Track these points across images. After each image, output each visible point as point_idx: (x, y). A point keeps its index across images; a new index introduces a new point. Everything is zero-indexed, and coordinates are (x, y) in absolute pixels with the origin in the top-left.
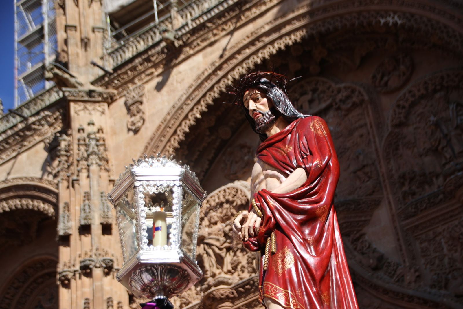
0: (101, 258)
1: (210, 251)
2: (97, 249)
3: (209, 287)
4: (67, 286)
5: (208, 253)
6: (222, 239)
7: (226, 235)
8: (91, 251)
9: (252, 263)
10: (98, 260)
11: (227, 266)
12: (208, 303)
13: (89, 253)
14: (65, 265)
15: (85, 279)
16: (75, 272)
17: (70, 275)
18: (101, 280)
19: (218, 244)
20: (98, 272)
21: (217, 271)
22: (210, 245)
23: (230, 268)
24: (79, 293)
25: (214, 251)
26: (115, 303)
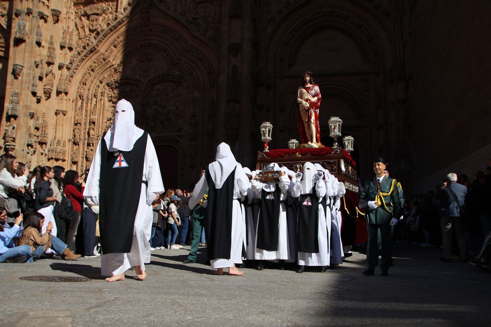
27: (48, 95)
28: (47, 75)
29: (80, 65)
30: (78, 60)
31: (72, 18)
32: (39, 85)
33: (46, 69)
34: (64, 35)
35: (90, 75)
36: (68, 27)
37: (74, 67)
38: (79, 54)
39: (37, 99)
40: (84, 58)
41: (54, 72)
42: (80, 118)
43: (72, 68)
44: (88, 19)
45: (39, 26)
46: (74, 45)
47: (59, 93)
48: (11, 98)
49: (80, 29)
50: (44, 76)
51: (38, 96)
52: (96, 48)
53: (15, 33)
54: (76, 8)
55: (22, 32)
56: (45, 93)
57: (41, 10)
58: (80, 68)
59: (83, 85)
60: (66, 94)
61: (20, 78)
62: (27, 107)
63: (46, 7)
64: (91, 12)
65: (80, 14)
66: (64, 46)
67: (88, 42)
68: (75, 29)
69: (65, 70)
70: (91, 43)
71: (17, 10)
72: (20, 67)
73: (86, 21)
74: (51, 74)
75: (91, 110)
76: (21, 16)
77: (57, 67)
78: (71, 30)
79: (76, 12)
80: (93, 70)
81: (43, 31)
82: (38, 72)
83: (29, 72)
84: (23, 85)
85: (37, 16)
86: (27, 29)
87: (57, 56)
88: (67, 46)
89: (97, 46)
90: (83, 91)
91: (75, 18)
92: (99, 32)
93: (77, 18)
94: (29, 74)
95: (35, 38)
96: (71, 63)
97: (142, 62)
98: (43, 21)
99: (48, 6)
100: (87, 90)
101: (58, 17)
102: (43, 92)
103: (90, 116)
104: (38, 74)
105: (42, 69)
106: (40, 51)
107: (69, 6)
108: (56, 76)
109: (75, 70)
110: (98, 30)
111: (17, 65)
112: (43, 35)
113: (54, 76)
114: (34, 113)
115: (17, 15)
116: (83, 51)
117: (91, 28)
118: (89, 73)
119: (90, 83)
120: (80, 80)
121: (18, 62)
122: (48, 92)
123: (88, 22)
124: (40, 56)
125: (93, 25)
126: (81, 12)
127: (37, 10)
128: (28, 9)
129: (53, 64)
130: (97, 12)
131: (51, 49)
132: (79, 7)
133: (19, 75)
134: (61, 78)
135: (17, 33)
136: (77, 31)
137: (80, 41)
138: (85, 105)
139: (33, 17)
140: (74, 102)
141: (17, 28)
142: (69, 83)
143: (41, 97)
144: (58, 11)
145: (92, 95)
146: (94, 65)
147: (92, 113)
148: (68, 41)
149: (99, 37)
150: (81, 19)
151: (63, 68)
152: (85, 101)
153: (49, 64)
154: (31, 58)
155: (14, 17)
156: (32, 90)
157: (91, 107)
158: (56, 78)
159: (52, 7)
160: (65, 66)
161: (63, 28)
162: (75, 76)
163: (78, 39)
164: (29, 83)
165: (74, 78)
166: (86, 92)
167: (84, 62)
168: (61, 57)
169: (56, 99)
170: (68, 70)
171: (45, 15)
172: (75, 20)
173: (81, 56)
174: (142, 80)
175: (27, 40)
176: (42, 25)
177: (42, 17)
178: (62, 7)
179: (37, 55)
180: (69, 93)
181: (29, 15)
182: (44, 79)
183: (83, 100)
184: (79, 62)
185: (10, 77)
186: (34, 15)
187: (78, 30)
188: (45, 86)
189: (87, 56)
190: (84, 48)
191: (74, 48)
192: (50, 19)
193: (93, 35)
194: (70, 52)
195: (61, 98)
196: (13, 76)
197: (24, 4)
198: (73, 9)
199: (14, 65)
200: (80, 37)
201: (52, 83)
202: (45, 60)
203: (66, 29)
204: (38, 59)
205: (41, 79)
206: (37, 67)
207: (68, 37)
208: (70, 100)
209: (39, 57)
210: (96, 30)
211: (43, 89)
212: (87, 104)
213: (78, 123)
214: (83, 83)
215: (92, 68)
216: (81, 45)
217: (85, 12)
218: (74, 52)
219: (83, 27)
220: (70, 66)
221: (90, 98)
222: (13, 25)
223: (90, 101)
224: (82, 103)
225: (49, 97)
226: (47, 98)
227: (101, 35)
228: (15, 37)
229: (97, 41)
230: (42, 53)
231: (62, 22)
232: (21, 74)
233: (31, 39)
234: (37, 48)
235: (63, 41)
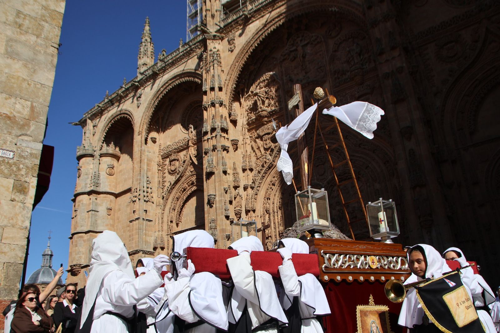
0: (218, 100)
1: (260, 99)
2: (217, 97)
3: (259, 112)
4: (206, 110)
5: (259, 99)
6: (265, 94)
7: (266, 93)
8: (215, 97)
9: (276, 104)
10: (217, 101)
11: (266, 104)
12: (258, 118)
13: (214, 98)
14: (205, 102)
15: (213, 108)
16: (209, 105)
17: (207, 106)
18: (219, 108)
19: (263, 96)
20: (217, 105)
21: (262, 106)
22: (260, 96)
23: (267, 105)
24: (210, 113)
25: (261, 98)
26: (224, 117)
27: (239, 216)
28: (235, 198)
29: (262, 182)
30: (260, 178)
31: (248, 143)
32: (230, 209)
33: (234, 192)
34: (244, 159)
35: (272, 190)
36: (246, 151)
37: (257, 185)
38: (259, 172)
39: (231, 222)
40: (264, 175)
41: (240, 194)
42: (270, 231)
43: (256, 187)
44: (262, 140)
45: (223, 157)
46: (254, 166)
47: (247, 212)
48: (210, 225)
49: (257, 151)
50: (233, 199)
51: (231, 219)
52: (273, 164)
53: (206, 168)
54: (250, 133)
55: (211, 166)
56: (236, 214)
57: (223, 144)
58: (262, 185)
59: (267, 200)
60: (254, 211)
61: (214, 206)
62: (223, 230)
63: (227, 140)
64: (263, 133)
65: (254, 137)
66: (246, 168)
67: (265, 160)
68: (252, 151)
69: (249, 189)
70: (268, 160)
71: (206, 149)
72: (213, 196)
73: (260, 141)
74: (238, 196)
75: (278, 222)
76: (209, 153)
77: (243, 188)
78: (248, 153)
79: (250, 137)
80: (274, 185)
81: (227, 161)
82: (227, 197)
83: (220, 199)
84: (218, 211)
85: (221, 149)
86: (214, 162)
87: (241, 179)
88: (248, 168)
89: (274, 162)
90: (268, 205)
91: (251, 142)
92: (273, 148)
93: (252, 142)
94: (221, 201)
95: (221, 169)
96: (254, 182)
97: (317, 166)
98: (225, 152)
99: (228, 139)
100: (271, 204)
101: (237, 145)
102: (234, 214)
103: (279, 228)
104: (228, 199)
105: (230, 194)
106: (227, 178)
107: (244, 134)
108: (243, 196)
109: (258, 188)
110: (272, 147)
111: (210, 195)
112: (228, 164)
113: (242, 198)
114: (229, 235)
115: (206, 153)
116: (262, 169)
117: (266, 147)
118: (271, 188)
119: (273, 197)
120: (264, 196)
121: (211, 192)
122: (238, 213)
123: (262, 142)
124: (227, 182)
125: (266, 144)
126: (254, 136)
127: (220, 145)
128: (213, 146)
129: (239, 187)
130: (268, 131)
131: (235, 174)
132: (252, 132)
133: (213, 204)
134: (248, 198)
135: (208, 168)
136: (254, 153)
137: (258, 161)
138: (272, 218)
139: (218, 151)
140: (262, 218)
141: (207, 164)
142: (256, 201)
143: (233, 219)
144: (236, 140)
145: (277, 208)
146: (274, 180)
147: (280, 225)
148: (248, 163)
149: (274, 153)
150: (255, 142)
151: (247, 188)
152: (272, 215)
153: (236, 188)
154: (221, 186)
155: (204, 156)
156: (225, 215)
157: (278, 219)
158: (243, 198)
159: (231, 138)
160: (249, 186)
161: (242, 153)
162: (259, 193)
163: (256, 160)
164: (222, 208)
165: (258, 195)
166: (272, 206)
167: (265, 179)
168: (245, 179)
169: (246, 218)
170: (253, 190)
171: (226, 147)
172: (251, 144)
173: (262, 174)
174: (321, 183)
175: (216, 172)
176: (225, 155)
177: (225, 149)
178: (239, 136)
179: (225, 182)
180: (256, 210)
181: (215, 151)
182: (234, 202)
183: (270, 214)
184: (261, 180)
185: (206, 207)
186: (218, 149)
187: (254, 151)
188: (235, 208)
189: (266, 173)
190: (263, 166)
191: (254, 168)
192: (231, 149)
193: (268, 152)
194: (251, 172)
195: (250, 216)
196: (208, 206)
197: (210, 143)
198: (248, 135)
199: (208, 196)
200: (257, 157)
201: (240, 204)
202: (232, 185)
203: (245, 153)
204: (226, 186)
205: (231, 202)
206: (226, 193)
207: (248, 160)
208: (258, 216)
209: (226, 184)
210: (270, 147)
211: (234, 212)
212: (274, 216)
213: (269, 237)
214: (267, 198)
215: (273, 182)
216: (260, 164)
217: (258, 134)
218: (254, 172)
219: (259, 148)
220: (253, 185)
221: (276, 211)
222: (204, 162)
223: (276, 214)
224: (269, 217)
225: (240, 217)
226: (238, 218)
227: (275, 151)
228: (206, 172)
229: (272, 157)
230: (228, 179)
231: (240, 149)
232: (215, 202)
233: (218, 171)
234: (224, 176)
235: (244, 164)
